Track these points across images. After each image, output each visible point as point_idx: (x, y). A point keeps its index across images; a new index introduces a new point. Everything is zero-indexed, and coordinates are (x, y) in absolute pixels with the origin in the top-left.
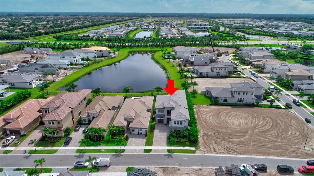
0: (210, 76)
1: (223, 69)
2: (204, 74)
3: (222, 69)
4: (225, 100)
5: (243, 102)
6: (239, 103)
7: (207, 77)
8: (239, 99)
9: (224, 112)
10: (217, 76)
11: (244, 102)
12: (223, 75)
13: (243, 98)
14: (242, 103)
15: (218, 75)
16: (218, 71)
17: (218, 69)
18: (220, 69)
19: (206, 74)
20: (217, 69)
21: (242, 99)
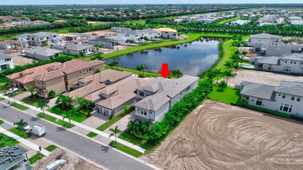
0: (274, 70)
1: (298, 63)
2: (265, 67)
3: (295, 63)
4: (259, 103)
5: (290, 111)
6: (282, 111)
7: (269, 70)
8: (284, 106)
9: (243, 118)
10: (285, 71)
11: (292, 112)
12: (296, 72)
13: (291, 106)
14: (288, 112)
15: (287, 70)
16: (288, 64)
17: (289, 62)
18: (291, 63)
19: (268, 66)
20: (286, 62)
21: (289, 107)
